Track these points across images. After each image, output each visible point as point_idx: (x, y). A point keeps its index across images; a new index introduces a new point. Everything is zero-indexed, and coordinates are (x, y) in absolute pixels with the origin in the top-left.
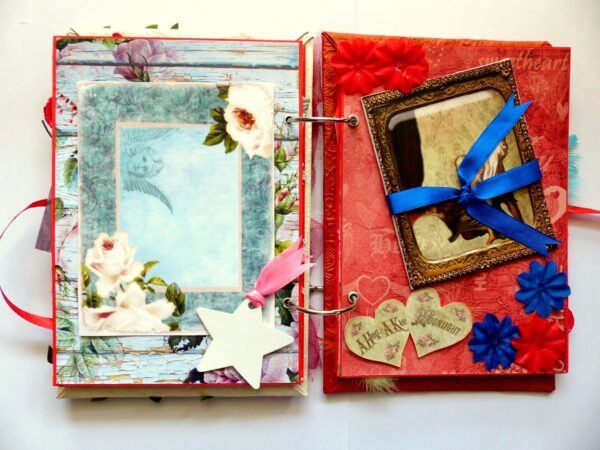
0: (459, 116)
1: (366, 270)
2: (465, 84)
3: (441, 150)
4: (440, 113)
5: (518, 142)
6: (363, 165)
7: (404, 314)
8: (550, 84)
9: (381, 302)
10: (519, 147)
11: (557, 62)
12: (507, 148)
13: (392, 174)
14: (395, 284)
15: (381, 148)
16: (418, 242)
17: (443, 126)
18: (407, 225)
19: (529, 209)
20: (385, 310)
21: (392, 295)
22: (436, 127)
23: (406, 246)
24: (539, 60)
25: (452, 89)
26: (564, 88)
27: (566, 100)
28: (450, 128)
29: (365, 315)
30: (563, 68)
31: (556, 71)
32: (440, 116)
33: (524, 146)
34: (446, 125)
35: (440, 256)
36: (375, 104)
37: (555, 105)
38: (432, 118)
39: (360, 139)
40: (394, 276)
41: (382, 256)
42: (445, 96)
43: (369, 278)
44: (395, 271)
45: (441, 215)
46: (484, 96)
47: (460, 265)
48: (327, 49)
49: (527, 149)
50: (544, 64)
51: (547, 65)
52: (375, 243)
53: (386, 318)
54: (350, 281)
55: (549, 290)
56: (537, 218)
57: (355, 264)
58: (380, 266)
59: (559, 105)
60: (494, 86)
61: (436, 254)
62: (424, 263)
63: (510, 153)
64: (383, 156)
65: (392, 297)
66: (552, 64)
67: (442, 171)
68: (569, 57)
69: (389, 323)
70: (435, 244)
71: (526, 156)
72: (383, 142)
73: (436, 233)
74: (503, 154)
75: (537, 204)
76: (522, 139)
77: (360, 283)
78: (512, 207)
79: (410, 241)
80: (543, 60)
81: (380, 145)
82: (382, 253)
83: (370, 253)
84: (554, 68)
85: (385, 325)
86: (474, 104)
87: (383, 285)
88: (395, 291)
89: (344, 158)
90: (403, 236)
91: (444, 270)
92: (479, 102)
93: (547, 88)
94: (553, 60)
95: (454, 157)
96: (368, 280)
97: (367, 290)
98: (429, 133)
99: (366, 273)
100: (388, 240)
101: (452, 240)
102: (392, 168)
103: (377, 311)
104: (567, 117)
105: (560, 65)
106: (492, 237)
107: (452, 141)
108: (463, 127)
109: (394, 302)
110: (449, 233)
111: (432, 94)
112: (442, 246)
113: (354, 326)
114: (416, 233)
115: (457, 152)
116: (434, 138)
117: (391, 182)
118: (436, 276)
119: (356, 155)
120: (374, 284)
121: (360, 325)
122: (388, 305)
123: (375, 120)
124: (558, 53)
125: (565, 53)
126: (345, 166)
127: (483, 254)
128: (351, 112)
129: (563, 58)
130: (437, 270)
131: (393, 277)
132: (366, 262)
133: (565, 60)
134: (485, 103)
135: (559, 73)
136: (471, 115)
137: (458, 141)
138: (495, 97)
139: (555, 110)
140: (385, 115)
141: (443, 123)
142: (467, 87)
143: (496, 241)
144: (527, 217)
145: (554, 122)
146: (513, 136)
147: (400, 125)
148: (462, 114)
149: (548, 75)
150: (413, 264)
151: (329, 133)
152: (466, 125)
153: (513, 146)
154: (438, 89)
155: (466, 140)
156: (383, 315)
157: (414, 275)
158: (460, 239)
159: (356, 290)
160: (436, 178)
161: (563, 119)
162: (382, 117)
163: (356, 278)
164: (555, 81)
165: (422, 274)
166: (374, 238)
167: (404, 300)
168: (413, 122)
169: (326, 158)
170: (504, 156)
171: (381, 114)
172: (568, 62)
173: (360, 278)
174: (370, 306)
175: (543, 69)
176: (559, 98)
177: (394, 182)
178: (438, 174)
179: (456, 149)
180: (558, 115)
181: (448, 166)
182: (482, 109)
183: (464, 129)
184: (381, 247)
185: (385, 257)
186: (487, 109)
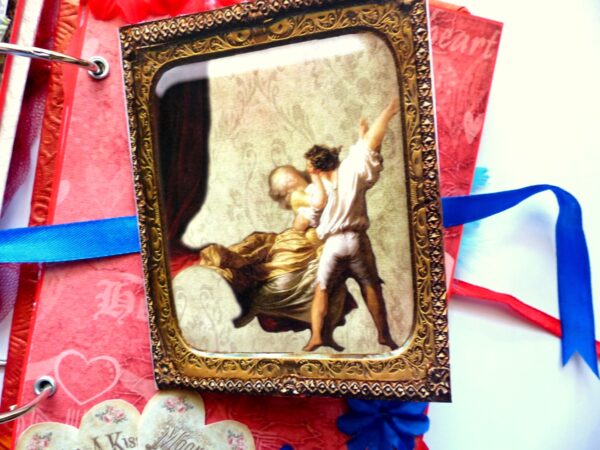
0: (292, 83)
1: (78, 341)
2: (315, 17)
3: (246, 149)
4: (256, 73)
5: (407, 156)
6: (105, 153)
7: (134, 428)
8: (460, 77)
9: (97, 401)
10: (407, 171)
11: (478, 42)
12: (380, 168)
13: (149, 178)
14: (128, 373)
15: (137, 128)
16: (179, 310)
17: (258, 102)
18: (163, 276)
19: (407, 304)
20: (102, 417)
21: (120, 393)
22: (244, 100)
23: (156, 312)
24: (449, 32)
25: (287, 24)
26: (480, 89)
27: (481, 110)
28: (269, 106)
29: (63, 420)
30: (486, 55)
31: (474, 57)
32: (255, 80)
33: (418, 169)
34: (263, 99)
35: (212, 346)
36: (138, 43)
37: (463, 113)
38: (239, 82)
39: (107, 105)
40: (130, 360)
41: (113, 320)
42: (272, 39)
43: (82, 356)
44: (133, 351)
45: (228, 273)
46: (352, 45)
47: (244, 374)
49: (425, 176)
50: (457, 39)
51: (461, 45)
52: (105, 295)
53: (101, 431)
54: (44, 357)
55: (395, 419)
56: (419, 327)
57: (60, 327)
58: (107, 338)
59: (469, 115)
60: (376, 26)
61: (205, 340)
62: (184, 350)
63: (385, 179)
64: (139, 143)
65: (120, 396)
66: (469, 44)
67: (243, 192)
68: (498, 39)
69: (104, 441)
70: (207, 323)
71: (420, 192)
72: (142, 116)
73: (212, 303)
74: (370, 178)
75: (427, 299)
76: (417, 153)
77: (63, 362)
78: (370, 291)
79: (163, 305)
80: (455, 34)
81: (137, 120)
82: (115, 314)
83: (92, 312)
84: (472, 51)
85: (96, 443)
86: (327, 62)
87: (106, 372)
88: (127, 386)
89: (70, 132)
90: (153, 294)
91: (213, 372)
92: (338, 59)
93: (453, 83)
94: (472, 39)
95: (269, 167)
96: (78, 359)
97: (75, 377)
98: (229, 111)
99: (77, 346)
100: (129, 294)
101: (238, 322)
102: (151, 167)
103: (85, 417)
104: (477, 139)
105: (482, 49)
106: (317, 340)
107: (270, 133)
108: (297, 107)
109: (121, 405)
110: (236, 310)
111: (247, 32)
112: (219, 328)
113: (37, 438)
114: (177, 294)
115: (276, 157)
116: (237, 122)
117: (145, 192)
118: (198, 379)
119: (94, 132)
120: (91, 367)
121: (48, 438)
122: (109, 409)
123: (134, 72)
124: (482, 28)
125: (493, 29)
126: (69, 148)
127: (292, 365)
128: (98, 52)
129: (488, 37)
130: (202, 370)
131: (128, 361)
132: (80, 328)
133: (491, 42)
134: (350, 62)
135: (478, 61)
136: (318, 85)
137: (284, 137)
138: (373, 52)
139: (460, 122)
140: (153, 65)
141: (258, 93)
142: (317, 22)
143: (321, 349)
144: (399, 321)
145: (455, 143)
146: (399, 144)
147: (177, 89)
148: (299, 80)
149: (461, 60)
150: (164, 346)
152: (303, 105)
153: (395, 164)
154: (258, 22)
155: (297, 136)
156: (95, 425)
157: (163, 366)
158: (253, 327)
159: (52, 374)
160: (229, 201)
161: (470, 141)
162: (147, 68)
163: (57, 353)
164: (468, 73)
165: (176, 367)
166: (104, 288)
167: (140, 403)
168: (202, 85)
170: (371, 184)
171: (145, 62)
172: (496, 47)
173: (64, 354)
174: (76, 405)
175: (453, 49)
176: (469, 103)
177: (150, 193)
178: (233, 194)
179: (276, 151)
180: (463, 131)
181: (255, 183)
182: (342, 74)
183: (298, 113)
184: (115, 305)
185: (120, 323)
186: (353, 76)
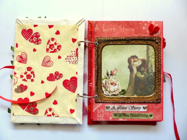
48: (89, 26)
151: (90, 50)
169: (89, 57)
